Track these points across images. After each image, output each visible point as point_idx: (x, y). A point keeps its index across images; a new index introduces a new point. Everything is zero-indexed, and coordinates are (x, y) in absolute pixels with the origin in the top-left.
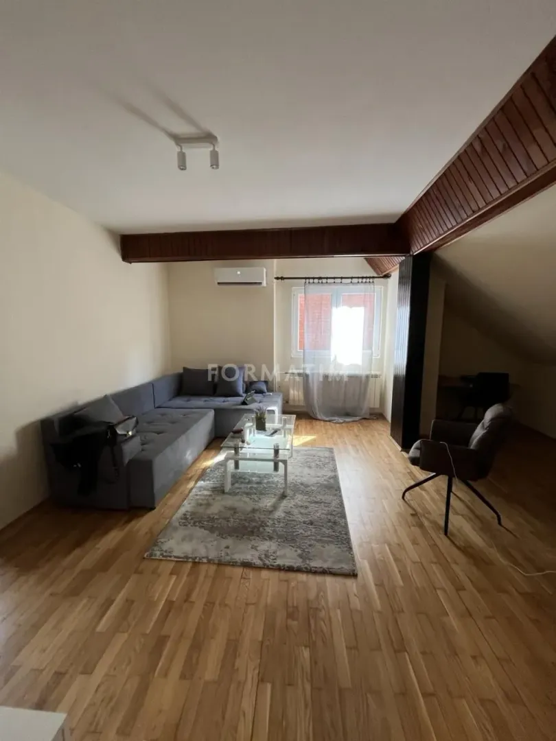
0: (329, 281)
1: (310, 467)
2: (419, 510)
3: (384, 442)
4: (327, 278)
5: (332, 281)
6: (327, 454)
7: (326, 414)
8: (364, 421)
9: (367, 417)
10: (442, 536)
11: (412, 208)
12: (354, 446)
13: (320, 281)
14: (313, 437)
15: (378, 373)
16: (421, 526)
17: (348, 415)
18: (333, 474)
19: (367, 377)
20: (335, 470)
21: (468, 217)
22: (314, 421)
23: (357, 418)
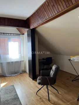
0: (7, 34)
1: (7, 94)
2: (41, 96)
3: (28, 79)
4: (6, 33)
5: (8, 34)
6: (12, 87)
7: (9, 75)
8: (21, 74)
9: (22, 73)
10: (48, 102)
11: (30, 17)
12: (20, 82)
13: (4, 34)
14: (6, 83)
15: (23, 60)
16: (43, 101)
17: (16, 73)
18: (15, 94)
19: (21, 61)
20: (16, 92)
21: (45, 21)
22: (5, 77)
23: (19, 74)
